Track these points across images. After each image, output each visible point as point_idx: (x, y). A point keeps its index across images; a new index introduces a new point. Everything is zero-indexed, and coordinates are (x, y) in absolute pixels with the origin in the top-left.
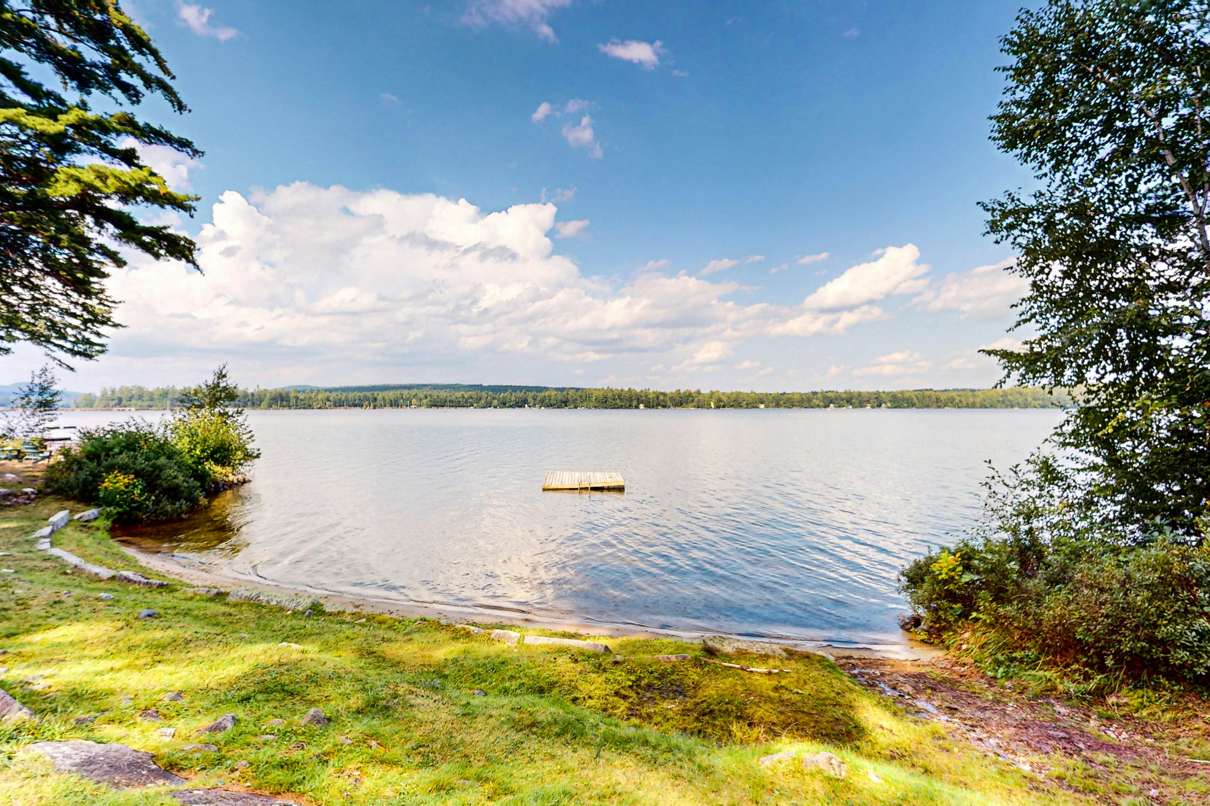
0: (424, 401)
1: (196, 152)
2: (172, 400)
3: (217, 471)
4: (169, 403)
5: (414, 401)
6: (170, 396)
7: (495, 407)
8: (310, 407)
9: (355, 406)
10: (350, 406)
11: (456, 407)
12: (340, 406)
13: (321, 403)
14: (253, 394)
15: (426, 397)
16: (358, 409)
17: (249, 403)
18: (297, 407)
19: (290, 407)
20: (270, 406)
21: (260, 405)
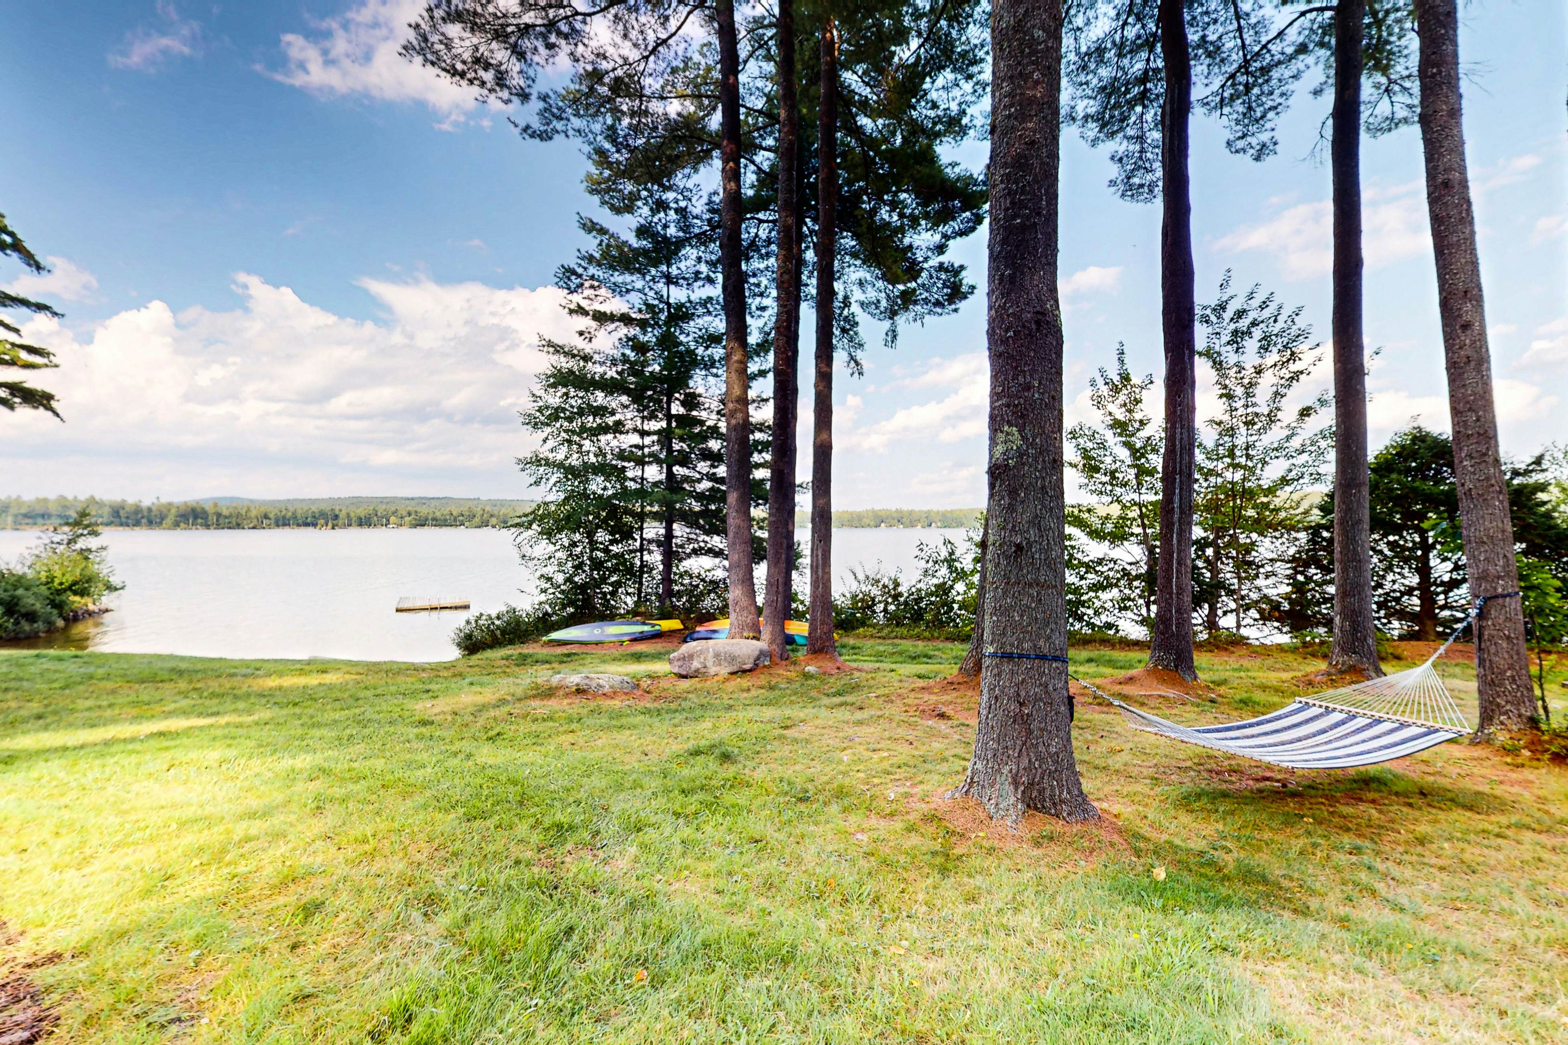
0: (407, 519)
1: (55, 314)
2: (16, 516)
3: (76, 600)
4: (10, 519)
5: (392, 519)
6: (13, 510)
7: (494, 527)
8: (239, 526)
9: (306, 525)
10: (299, 525)
11: (441, 526)
12: (284, 525)
13: (255, 522)
14: (150, 510)
15: (410, 514)
16: (310, 529)
17: (144, 521)
18: (219, 526)
19: (207, 526)
20: (176, 525)
21: (161, 523)
